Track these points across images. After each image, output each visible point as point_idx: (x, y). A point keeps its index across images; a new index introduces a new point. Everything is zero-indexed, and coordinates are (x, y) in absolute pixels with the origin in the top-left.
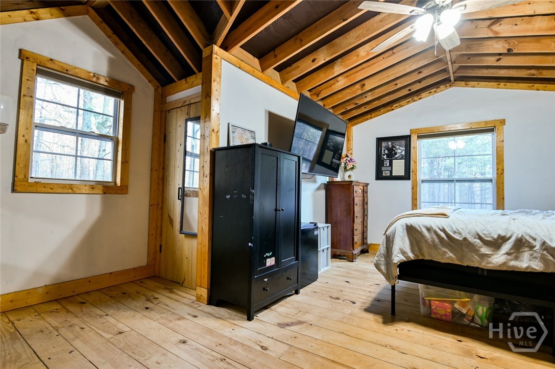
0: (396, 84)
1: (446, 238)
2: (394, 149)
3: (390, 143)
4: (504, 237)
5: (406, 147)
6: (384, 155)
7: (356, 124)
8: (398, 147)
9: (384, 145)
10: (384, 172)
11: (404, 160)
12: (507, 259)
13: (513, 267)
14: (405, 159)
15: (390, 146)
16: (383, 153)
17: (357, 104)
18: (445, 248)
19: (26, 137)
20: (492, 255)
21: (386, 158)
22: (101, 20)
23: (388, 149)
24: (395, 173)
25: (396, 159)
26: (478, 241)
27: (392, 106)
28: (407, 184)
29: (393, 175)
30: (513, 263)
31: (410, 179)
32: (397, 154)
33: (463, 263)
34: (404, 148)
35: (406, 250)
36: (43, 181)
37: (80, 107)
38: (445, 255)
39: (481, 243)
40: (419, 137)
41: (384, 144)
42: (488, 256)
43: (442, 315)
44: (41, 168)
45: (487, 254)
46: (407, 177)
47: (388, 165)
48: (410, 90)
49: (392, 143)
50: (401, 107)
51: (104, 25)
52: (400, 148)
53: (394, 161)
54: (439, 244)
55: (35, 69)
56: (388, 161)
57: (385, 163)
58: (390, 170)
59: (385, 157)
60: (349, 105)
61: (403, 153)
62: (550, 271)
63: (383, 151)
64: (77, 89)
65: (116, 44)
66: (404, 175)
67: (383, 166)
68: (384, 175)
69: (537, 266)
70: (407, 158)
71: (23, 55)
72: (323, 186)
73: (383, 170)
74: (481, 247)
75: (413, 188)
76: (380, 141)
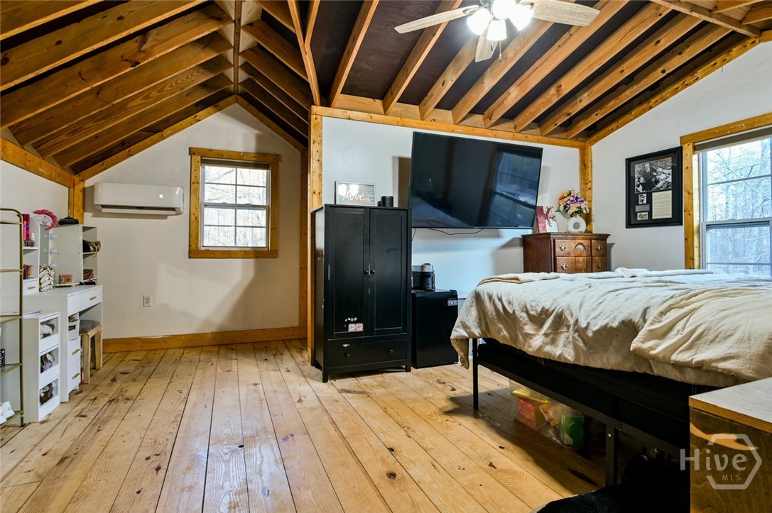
0: (622, 71)
1: (501, 310)
2: (655, 174)
3: (647, 165)
4: (547, 310)
5: (673, 168)
6: (638, 186)
7: (596, 141)
8: (660, 170)
9: (639, 169)
10: (638, 214)
11: (670, 192)
12: (543, 342)
13: (547, 353)
14: (673, 190)
15: (648, 170)
16: (637, 183)
17: (569, 114)
18: (501, 323)
19: (196, 215)
20: (534, 335)
21: (641, 191)
22: (247, 103)
23: (644, 174)
24: (657, 215)
25: (658, 190)
26: (524, 315)
27: (649, 102)
28: (677, 232)
29: (654, 217)
30: (548, 348)
31: (682, 224)
32: (659, 182)
33: (517, 345)
34: (671, 170)
35: (468, 324)
36: (211, 249)
37: (238, 183)
38: (500, 333)
39: (527, 319)
40: (695, 149)
41: (637, 168)
42: (531, 336)
43: (528, 421)
44: (211, 238)
45: (530, 334)
46: (676, 218)
47: (645, 202)
48: (663, 71)
49: (651, 164)
50: (665, 100)
51: (251, 107)
52: (665, 171)
53: (654, 194)
54: (496, 317)
55: (200, 160)
56: (645, 195)
57: (640, 198)
58: (648, 209)
59: (640, 189)
60: (560, 117)
61: (670, 180)
62: (582, 363)
63: (636, 180)
64: (235, 169)
65: (261, 120)
66: (670, 216)
67: (638, 204)
68: (638, 219)
69: (570, 356)
70: (677, 187)
71: (192, 152)
72: (518, 242)
73: (637, 210)
74: (525, 324)
75: (686, 239)
76: (630, 162)
